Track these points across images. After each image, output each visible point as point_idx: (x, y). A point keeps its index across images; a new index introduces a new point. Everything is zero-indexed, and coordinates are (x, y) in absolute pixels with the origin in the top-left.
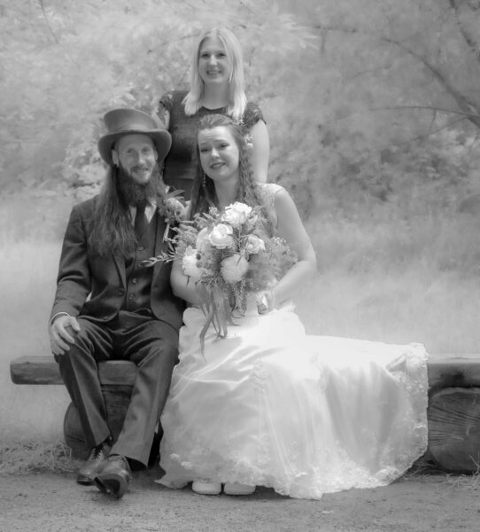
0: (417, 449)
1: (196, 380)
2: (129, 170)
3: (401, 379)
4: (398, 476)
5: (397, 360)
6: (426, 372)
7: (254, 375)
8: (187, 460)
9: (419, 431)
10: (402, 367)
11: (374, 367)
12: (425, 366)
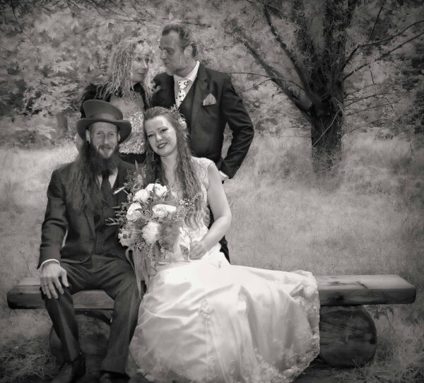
0: (312, 352)
1: (156, 315)
2: (97, 147)
3: (301, 302)
4: (299, 374)
5: (297, 288)
6: (318, 296)
7: (201, 311)
8: (150, 374)
9: (314, 340)
10: (301, 293)
11: (281, 293)
12: (317, 292)
